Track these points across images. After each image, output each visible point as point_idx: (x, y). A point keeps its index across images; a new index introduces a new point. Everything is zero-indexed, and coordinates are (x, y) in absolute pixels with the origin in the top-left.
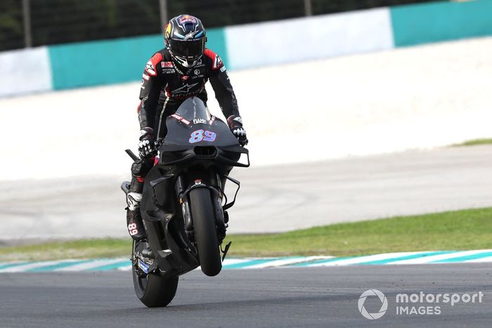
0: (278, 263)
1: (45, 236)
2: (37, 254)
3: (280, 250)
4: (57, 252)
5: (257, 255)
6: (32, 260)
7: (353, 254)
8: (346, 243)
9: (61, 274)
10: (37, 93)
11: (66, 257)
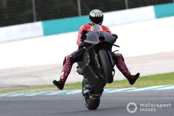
0: (118, 90)
1: (42, 84)
2: (39, 90)
3: (119, 86)
4: (46, 89)
5: (111, 88)
6: (38, 92)
7: (143, 87)
8: (141, 83)
9: (47, 96)
10: (39, 37)
11: (49, 90)
